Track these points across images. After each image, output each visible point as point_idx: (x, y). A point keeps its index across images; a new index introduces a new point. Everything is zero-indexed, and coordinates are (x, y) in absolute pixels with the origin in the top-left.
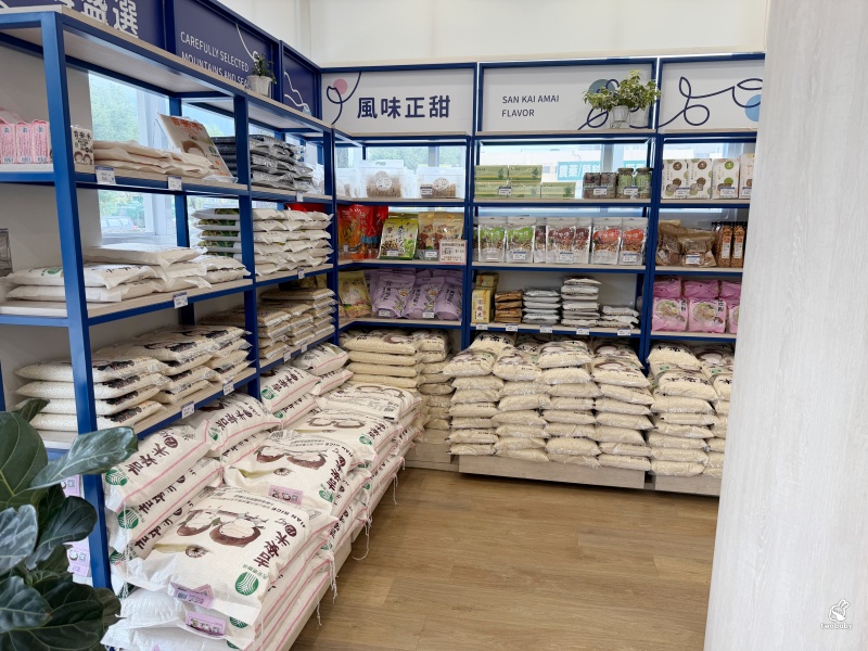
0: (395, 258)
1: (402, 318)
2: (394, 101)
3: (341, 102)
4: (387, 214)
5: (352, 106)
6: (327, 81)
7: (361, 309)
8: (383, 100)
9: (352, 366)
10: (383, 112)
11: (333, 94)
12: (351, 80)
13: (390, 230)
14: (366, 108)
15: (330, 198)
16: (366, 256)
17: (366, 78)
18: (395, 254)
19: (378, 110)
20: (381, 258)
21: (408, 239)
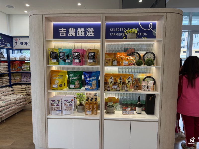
0: (24, 71)
1: (26, 82)
2: (26, 42)
3: (17, 43)
4: (24, 62)
5: (19, 43)
6: (14, 39)
7: (19, 80)
8: (24, 42)
9: (14, 91)
10: (24, 44)
11: (15, 41)
12: (18, 39)
13: (24, 65)
14: (21, 43)
15: (8, 60)
16: (19, 70)
17: (21, 38)
18: (24, 70)
19: (23, 44)
20: (22, 71)
21: (27, 67)
